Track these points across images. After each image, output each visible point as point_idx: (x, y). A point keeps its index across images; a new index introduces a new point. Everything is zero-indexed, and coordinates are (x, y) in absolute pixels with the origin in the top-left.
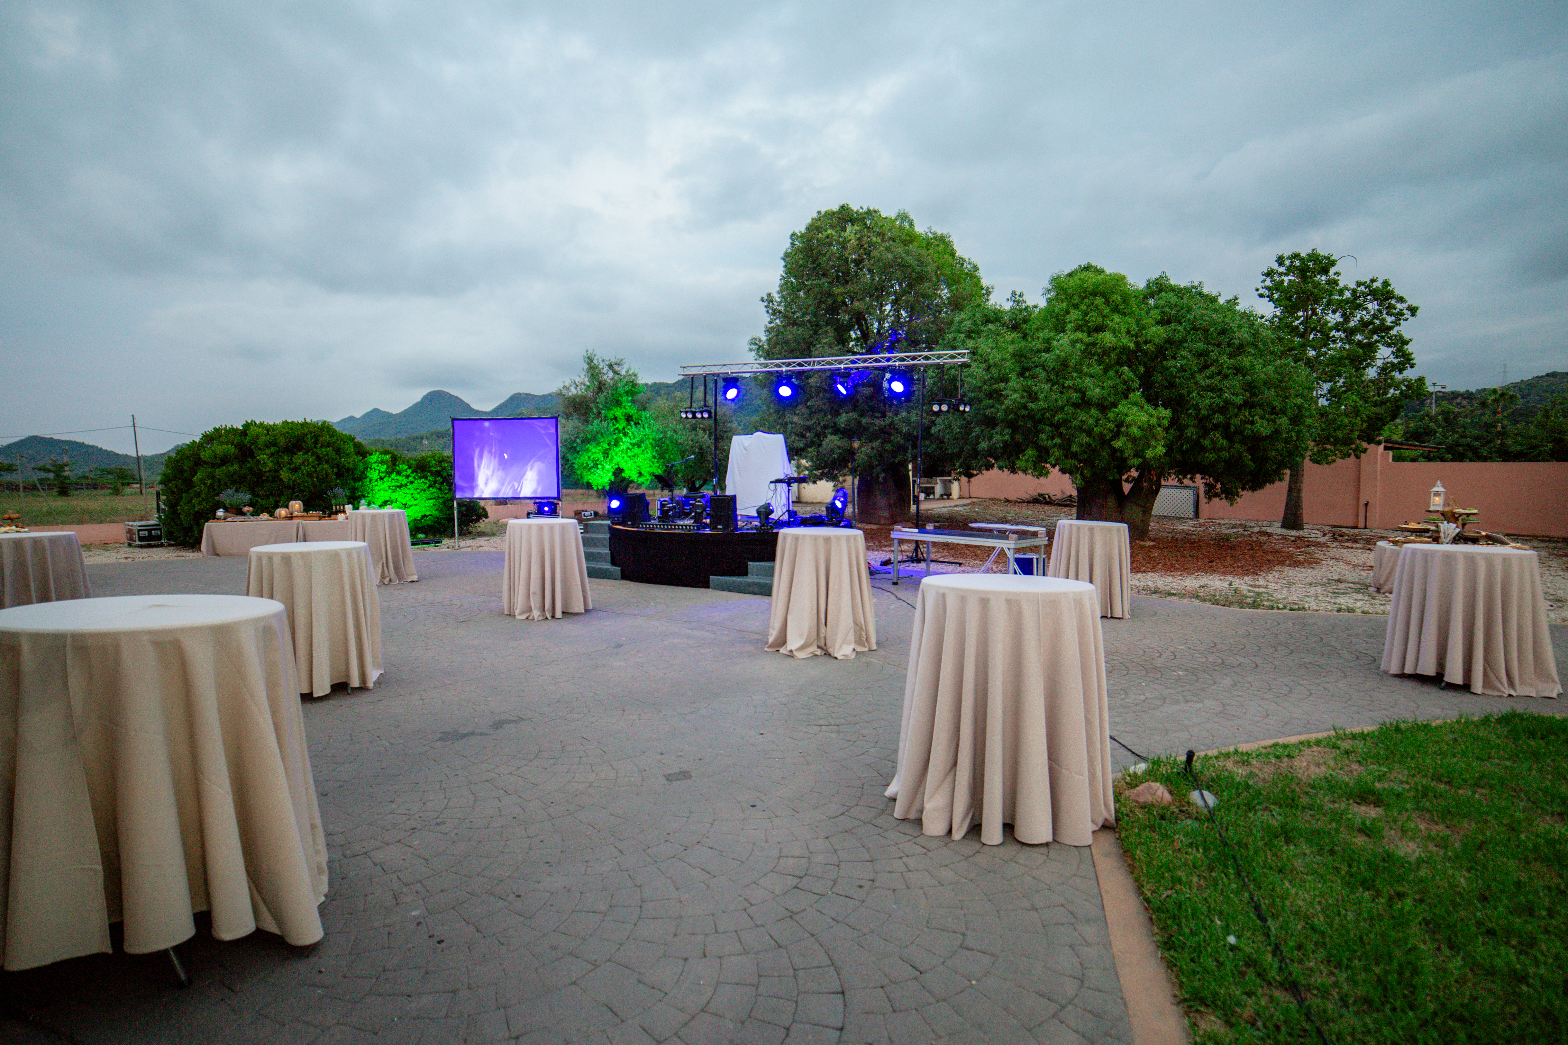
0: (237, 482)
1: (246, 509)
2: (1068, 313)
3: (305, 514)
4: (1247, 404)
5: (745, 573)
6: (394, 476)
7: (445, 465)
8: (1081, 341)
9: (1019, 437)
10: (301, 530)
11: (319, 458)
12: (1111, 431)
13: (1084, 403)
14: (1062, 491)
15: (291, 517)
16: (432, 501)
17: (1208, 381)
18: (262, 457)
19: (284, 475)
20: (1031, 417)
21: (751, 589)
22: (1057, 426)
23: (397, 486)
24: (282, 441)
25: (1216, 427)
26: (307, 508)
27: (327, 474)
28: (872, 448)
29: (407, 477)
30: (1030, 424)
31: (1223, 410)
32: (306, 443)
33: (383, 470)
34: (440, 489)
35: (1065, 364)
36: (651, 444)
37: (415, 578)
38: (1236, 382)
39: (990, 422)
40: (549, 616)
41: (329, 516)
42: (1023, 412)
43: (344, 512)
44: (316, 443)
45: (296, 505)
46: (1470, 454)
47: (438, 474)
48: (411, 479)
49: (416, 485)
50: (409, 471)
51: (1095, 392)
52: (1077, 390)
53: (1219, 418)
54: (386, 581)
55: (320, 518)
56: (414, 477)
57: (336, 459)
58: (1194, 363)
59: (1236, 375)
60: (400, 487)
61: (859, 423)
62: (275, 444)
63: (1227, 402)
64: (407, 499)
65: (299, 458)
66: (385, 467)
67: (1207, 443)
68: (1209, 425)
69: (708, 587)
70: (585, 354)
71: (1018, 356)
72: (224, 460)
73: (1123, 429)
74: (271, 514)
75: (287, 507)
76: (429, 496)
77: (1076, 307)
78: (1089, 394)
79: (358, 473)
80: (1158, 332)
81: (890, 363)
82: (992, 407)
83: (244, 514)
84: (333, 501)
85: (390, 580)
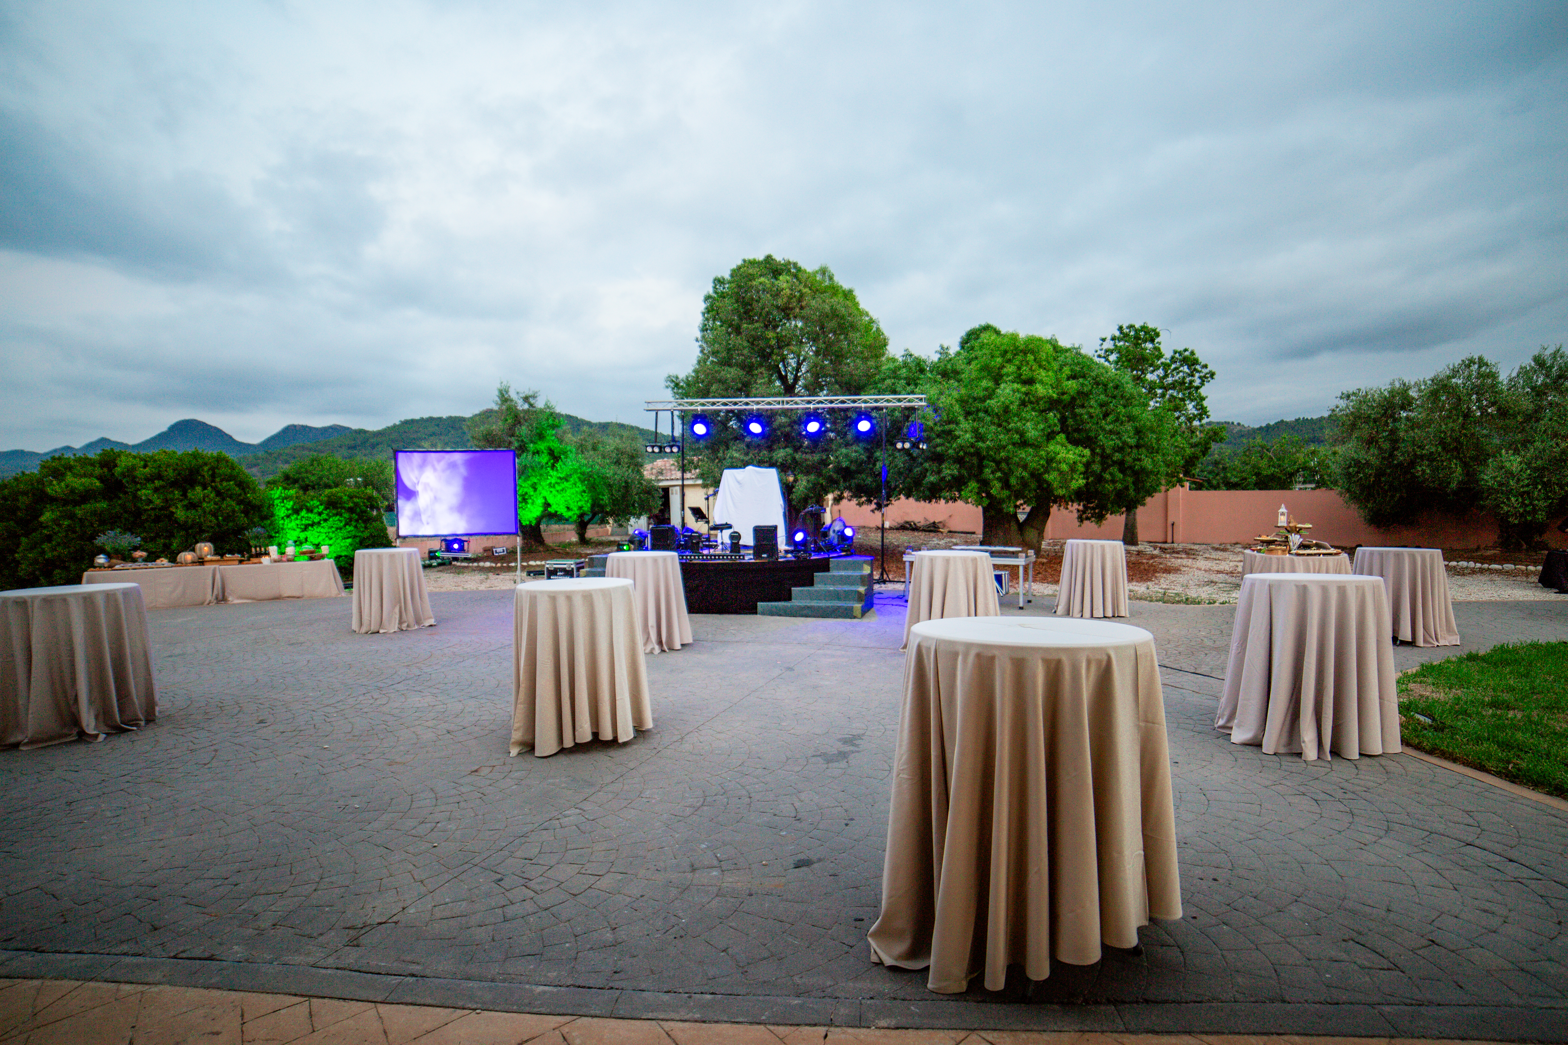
0: (109, 521)
1: (138, 554)
2: (1003, 367)
3: (218, 558)
4: (1138, 446)
5: (789, 599)
6: (303, 513)
7: (356, 500)
8: (1018, 391)
9: (964, 472)
10: (218, 577)
11: (219, 493)
12: (1043, 466)
13: (1024, 443)
14: (926, 520)
15: (201, 562)
16: (349, 540)
17: (1111, 427)
18: (144, 493)
19: (180, 514)
20: (978, 453)
21: (804, 612)
22: (998, 463)
23: (309, 525)
24: (171, 473)
25: (1114, 463)
26: (220, 551)
27: (234, 511)
28: (808, 481)
29: (320, 514)
30: (975, 461)
31: (1120, 449)
32: (203, 476)
33: (289, 507)
34: (356, 527)
35: (1006, 410)
36: (579, 478)
37: (432, 621)
38: (1129, 427)
39: (939, 458)
40: (665, 648)
41: (249, 560)
42: (972, 450)
43: (267, 554)
44: (213, 476)
45: (205, 548)
46: (1206, 484)
47: (351, 510)
48: (324, 516)
49: (330, 523)
50: (321, 508)
51: (1032, 433)
52: (1017, 431)
53: (1117, 456)
54: (404, 626)
55: (241, 562)
56: (327, 515)
57: (240, 495)
58: (1096, 411)
59: (1129, 422)
60: (312, 525)
61: (794, 459)
62: (159, 477)
63: (1124, 443)
64: (320, 539)
65: (197, 493)
66: (291, 503)
67: (1107, 476)
68: (1110, 462)
69: (756, 613)
70: (499, 386)
71: (962, 402)
72: (86, 496)
73: (1054, 465)
74: (173, 560)
75: (193, 550)
76: (346, 535)
77: (1009, 361)
78: (1029, 435)
79: (265, 511)
80: (1072, 386)
81: (856, 405)
82: (943, 445)
83: (134, 560)
84: (252, 543)
85: (408, 626)
